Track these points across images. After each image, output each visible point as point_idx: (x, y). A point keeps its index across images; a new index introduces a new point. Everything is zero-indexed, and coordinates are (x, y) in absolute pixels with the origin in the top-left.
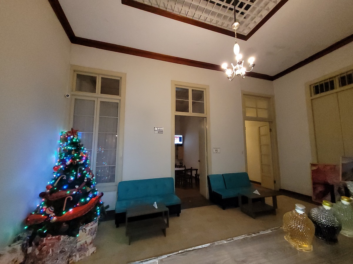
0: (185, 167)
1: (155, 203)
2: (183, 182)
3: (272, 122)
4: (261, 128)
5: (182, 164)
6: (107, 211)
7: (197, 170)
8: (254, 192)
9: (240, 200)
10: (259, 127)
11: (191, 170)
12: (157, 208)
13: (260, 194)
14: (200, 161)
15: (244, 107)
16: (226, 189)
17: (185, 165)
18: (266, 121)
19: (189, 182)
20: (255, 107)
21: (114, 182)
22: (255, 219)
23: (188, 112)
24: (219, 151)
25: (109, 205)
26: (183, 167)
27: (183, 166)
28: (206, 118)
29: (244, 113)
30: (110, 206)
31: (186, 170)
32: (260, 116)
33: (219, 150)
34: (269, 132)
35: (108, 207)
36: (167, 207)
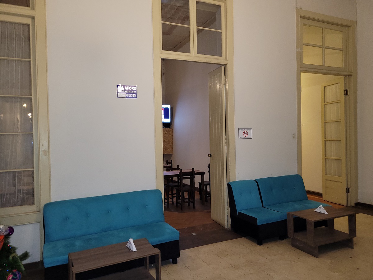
0: (178, 168)
1: (131, 240)
2: (175, 199)
3: (349, 76)
4: (328, 89)
5: (171, 163)
6: (26, 266)
7: (203, 174)
8: (316, 210)
9: (291, 226)
10: (325, 87)
11: (192, 174)
12: (135, 249)
13: (327, 213)
14: (211, 156)
15: (301, 44)
16: (263, 206)
17: (178, 166)
18: (340, 75)
19: (188, 199)
20: (320, 44)
21: (33, 204)
22: (317, 257)
23: (189, 52)
24: (249, 135)
25: (28, 251)
26: (175, 169)
27: (175, 166)
28: (225, 65)
29: (300, 56)
30: (31, 253)
31: (182, 175)
32: (328, 63)
33: (249, 132)
34: (343, 97)
35: (25, 255)
36: (155, 246)
